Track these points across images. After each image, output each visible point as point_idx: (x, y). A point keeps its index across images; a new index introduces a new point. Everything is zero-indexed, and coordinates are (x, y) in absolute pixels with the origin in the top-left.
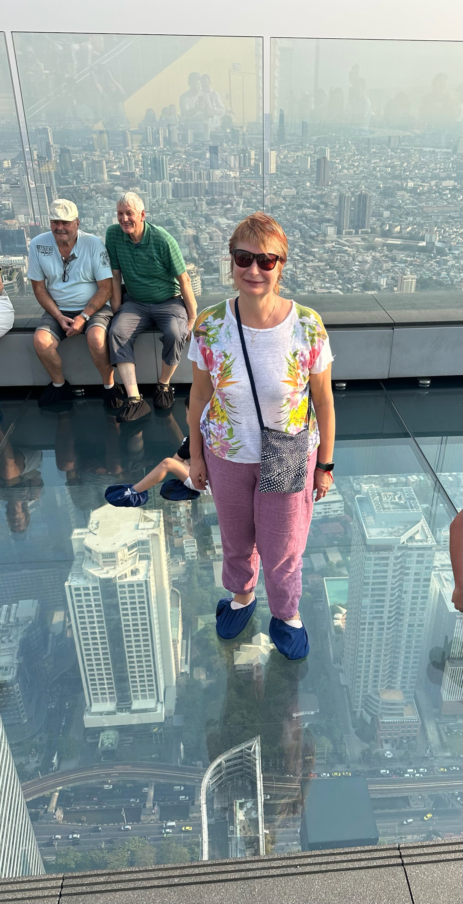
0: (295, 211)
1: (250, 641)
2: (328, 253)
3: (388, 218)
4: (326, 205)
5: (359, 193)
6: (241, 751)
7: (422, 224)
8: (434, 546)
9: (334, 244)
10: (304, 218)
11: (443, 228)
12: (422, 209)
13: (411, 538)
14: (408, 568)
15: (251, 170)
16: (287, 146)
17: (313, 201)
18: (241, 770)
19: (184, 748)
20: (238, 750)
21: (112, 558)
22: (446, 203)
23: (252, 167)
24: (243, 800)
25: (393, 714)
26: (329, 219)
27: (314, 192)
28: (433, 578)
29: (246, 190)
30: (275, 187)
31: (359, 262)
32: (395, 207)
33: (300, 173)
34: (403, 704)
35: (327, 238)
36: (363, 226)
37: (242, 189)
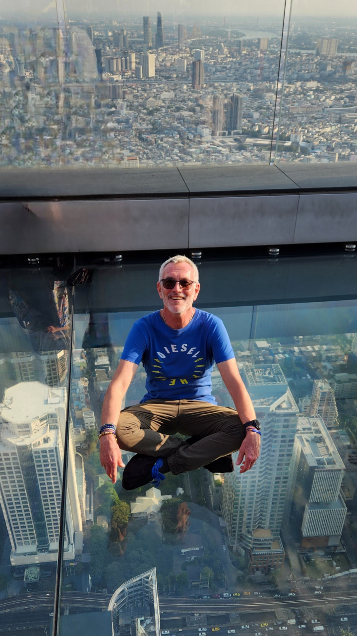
0: (174, 113)
1: (144, 495)
2: (204, 153)
3: (258, 119)
4: (201, 107)
5: (231, 95)
6: (141, 580)
7: (289, 125)
8: (297, 413)
9: (209, 145)
10: (182, 121)
11: (306, 128)
12: (288, 110)
13: (279, 407)
14: (276, 432)
15: (133, 74)
16: (166, 50)
17: (190, 103)
18: (141, 595)
19: (92, 580)
20: (138, 579)
21: (26, 427)
22: (309, 104)
23: (133, 70)
24: (143, 618)
25: (263, 548)
26: (204, 121)
27: (190, 95)
28: (297, 440)
29: (129, 94)
30: (155, 90)
31: (233, 161)
32: (264, 109)
33: (177, 77)
34: (271, 540)
35: (203, 139)
36: (235, 128)
37: (125, 93)
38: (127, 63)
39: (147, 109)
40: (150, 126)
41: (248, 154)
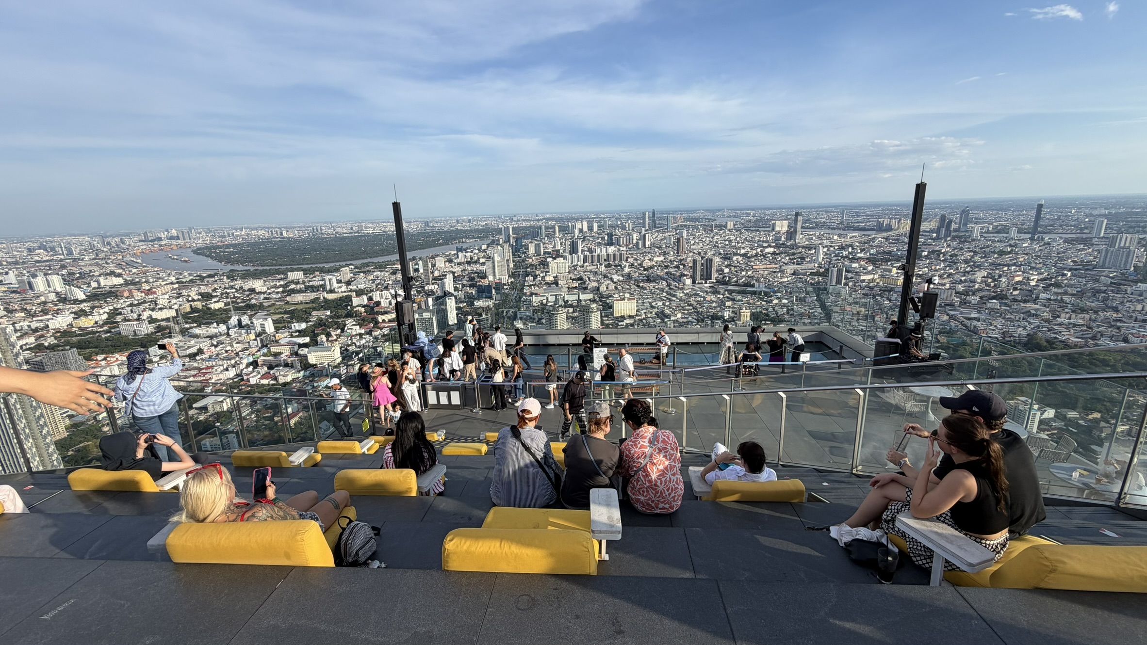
0: (663, 270)
2: (686, 295)
3: (728, 273)
4: (684, 266)
5: (707, 258)
7: (753, 276)
9: (690, 290)
10: (669, 274)
15: (634, 246)
16: (658, 231)
17: (676, 263)
22: (769, 263)
23: (634, 244)
26: (686, 274)
27: (676, 258)
29: (631, 258)
30: (650, 256)
31: (709, 301)
32: (733, 266)
33: (666, 247)
35: (686, 286)
36: (710, 279)
37: (628, 258)
38: (630, 240)
39: (644, 267)
40: (645, 278)
41: (721, 296)
